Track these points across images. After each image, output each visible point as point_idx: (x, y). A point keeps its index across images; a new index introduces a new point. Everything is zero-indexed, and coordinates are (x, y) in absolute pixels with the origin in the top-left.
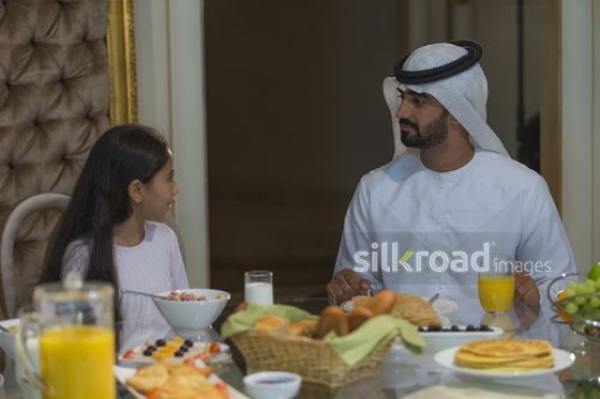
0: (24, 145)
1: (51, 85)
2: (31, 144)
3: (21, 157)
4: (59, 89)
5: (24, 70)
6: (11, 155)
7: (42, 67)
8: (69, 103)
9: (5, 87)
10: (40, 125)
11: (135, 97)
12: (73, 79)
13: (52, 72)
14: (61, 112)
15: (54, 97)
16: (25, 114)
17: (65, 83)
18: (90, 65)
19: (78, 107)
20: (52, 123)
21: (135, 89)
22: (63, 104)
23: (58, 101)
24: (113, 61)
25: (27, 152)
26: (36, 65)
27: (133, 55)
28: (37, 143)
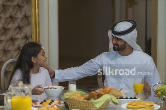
0: (8, 45)
1: (16, 28)
2: (10, 45)
3: (7, 48)
4: (18, 30)
5: (8, 24)
6: (4, 48)
7: (13, 23)
8: (21, 34)
9: (3, 29)
10: (13, 40)
11: (39, 32)
13: (16, 25)
14: (19, 36)
15: (16, 32)
16: (8, 36)
17: (20, 28)
18: (27, 23)
19: (23, 35)
20: (16, 39)
21: (39, 30)
23: (18, 33)
24: (33, 22)
25: (9, 47)
26: (12, 23)
27: (39, 21)
28: (12, 44)
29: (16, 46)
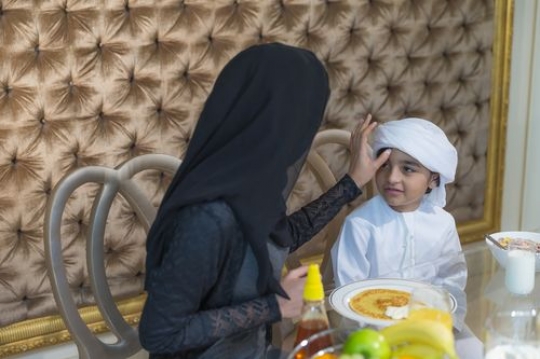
0: (435, 71)
1: (457, 28)
2: (441, 69)
3: (434, 77)
4: (462, 30)
5: (440, 17)
6: (427, 75)
7: (452, 15)
8: (468, 41)
9: (427, 30)
10: (447, 56)
11: (511, 38)
12: (472, 24)
13: (458, 19)
14: (463, 47)
15: (458, 37)
16: (439, 47)
17: (466, 27)
18: (483, 14)
19: (473, 43)
20: (455, 55)
21: (512, 32)
22: (463, 42)
23: (460, 40)
24: (498, 12)
25: (438, 73)
26: (448, 14)
27: (513, 8)
28: (445, 68)
29: (455, 71)
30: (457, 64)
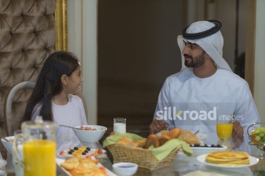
0: (17, 60)
1: (30, 34)
2: (20, 60)
3: (16, 65)
4: (33, 36)
5: (18, 27)
6: (11, 64)
7: (26, 26)
8: (38, 42)
9: (10, 34)
10: (24, 52)
11: (67, 40)
12: (39, 31)
13: (30, 28)
14: (34, 46)
15: (31, 39)
16: (18, 46)
17: (36, 33)
18: (47, 26)
19: (41, 44)
20: (30, 51)
21: (67, 37)
23: (33, 41)
24: (57, 24)
25: (18, 62)
26: (23, 25)
27: (66, 22)
28: (23, 59)
29: (30, 61)
30: (32, 57)
